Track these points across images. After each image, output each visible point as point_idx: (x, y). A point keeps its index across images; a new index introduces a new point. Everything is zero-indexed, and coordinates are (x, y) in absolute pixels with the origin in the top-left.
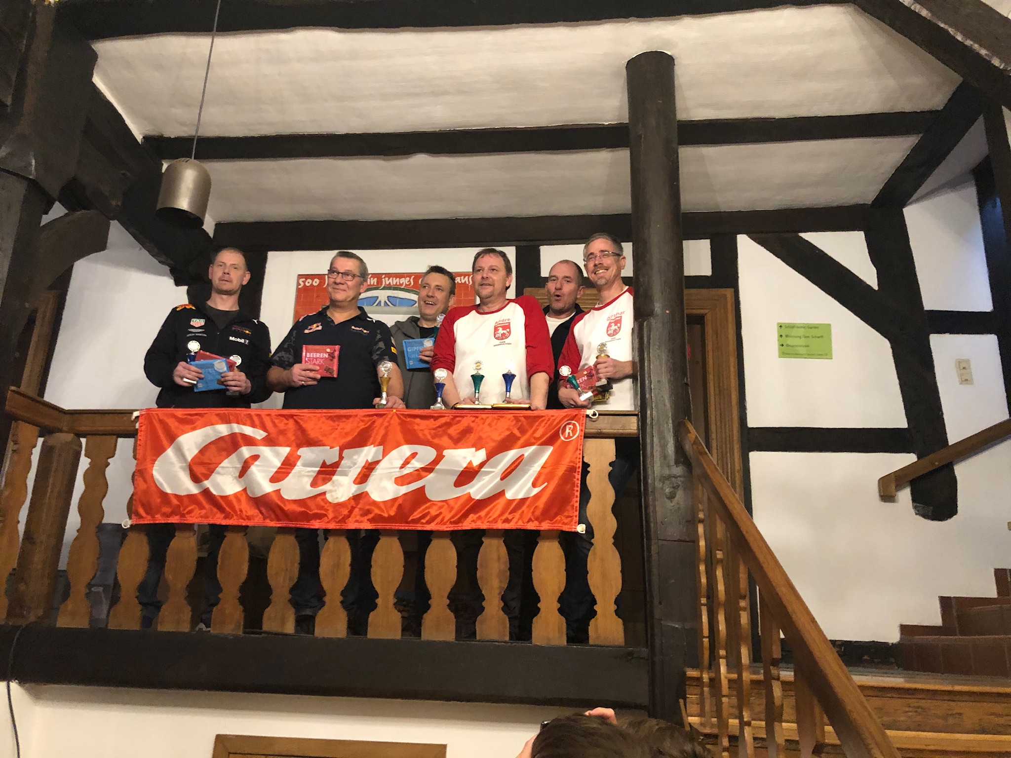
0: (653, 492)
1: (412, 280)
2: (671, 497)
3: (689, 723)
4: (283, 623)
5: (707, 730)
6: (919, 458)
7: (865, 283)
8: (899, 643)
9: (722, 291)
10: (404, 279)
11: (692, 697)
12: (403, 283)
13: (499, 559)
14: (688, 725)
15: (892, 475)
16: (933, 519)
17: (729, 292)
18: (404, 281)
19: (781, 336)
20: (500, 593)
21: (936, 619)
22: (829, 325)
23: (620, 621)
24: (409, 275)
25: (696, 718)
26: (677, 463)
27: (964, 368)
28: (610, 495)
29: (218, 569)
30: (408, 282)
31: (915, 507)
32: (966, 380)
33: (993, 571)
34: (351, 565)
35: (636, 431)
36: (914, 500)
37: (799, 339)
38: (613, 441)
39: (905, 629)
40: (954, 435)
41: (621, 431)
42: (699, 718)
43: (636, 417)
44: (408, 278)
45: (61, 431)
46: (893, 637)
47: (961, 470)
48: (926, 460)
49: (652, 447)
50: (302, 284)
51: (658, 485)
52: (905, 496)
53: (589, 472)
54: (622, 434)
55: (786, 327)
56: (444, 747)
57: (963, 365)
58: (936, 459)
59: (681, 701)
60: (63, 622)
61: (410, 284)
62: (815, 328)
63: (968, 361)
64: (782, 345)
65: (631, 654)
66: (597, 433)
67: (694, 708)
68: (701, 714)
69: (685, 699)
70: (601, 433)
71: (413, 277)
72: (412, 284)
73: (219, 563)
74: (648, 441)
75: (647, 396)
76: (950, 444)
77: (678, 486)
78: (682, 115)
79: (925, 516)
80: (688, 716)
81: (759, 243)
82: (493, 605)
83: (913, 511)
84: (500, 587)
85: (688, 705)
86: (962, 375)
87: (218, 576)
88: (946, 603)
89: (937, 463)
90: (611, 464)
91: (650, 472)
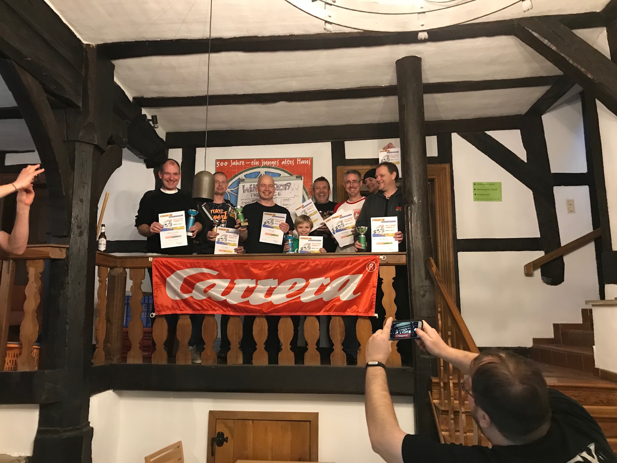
0: (415, 293)
1: (278, 163)
2: (424, 296)
3: (434, 403)
4: (237, 358)
5: (443, 408)
6: (545, 254)
7: (520, 159)
8: (532, 347)
9: (443, 165)
10: (273, 162)
11: (435, 391)
12: (273, 164)
13: (340, 325)
14: (433, 404)
15: (532, 263)
16: (551, 285)
17: (447, 166)
18: (273, 163)
19: (475, 189)
20: (341, 342)
21: (551, 335)
22: (501, 183)
23: (399, 354)
24: (276, 159)
25: (437, 400)
26: (426, 279)
27: (571, 204)
28: (394, 295)
29: (202, 334)
30: (276, 163)
31: (543, 279)
32: (571, 211)
33: (581, 310)
34: (268, 330)
35: (405, 262)
36: (542, 275)
37: (484, 191)
38: (394, 266)
39: (535, 340)
40: (564, 241)
41: (398, 262)
42: (439, 400)
43: (405, 255)
44: (276, 161)
45: (116, 267)
46: (529, 344)
47: (567, 259)
48: (549, 254)
49: (414, 272)
50: (219, 165)
51: (417, 290)
52: (538, 273)
53: (383, 282)
54: (399, 264)
55: (478, 184)
56: (318, 413)
57: (569, 203)
58: (554, 254)
59: (429, 392)
60: (130, 361)
61: (277, 164)
62: (493, 184)
63: (573, 201)
64: (476, 194)
65: (405, 370)
66: (386, 264)
67: (436, 396)
68: (439, 399)
69: (431, 392)
70: (388, 263)
71: (278, 160)
72: (278, 164)
73: (203, 331)
74: (412, 268)
75: (411, 245)
76: (562, 245)
77: (427, 290)
78: (424, 81)
79: (548, 283)
80: (433, 400)
81: (463, 137)
82: (338, 348)
83: (541, 281)
84: (341, 339)
85: (433, 395)
86: (569, 208)
87: (203, 337)
88: (556, 326)
89: (554, 256)
90: (393, 279)
91: (413, 284)
